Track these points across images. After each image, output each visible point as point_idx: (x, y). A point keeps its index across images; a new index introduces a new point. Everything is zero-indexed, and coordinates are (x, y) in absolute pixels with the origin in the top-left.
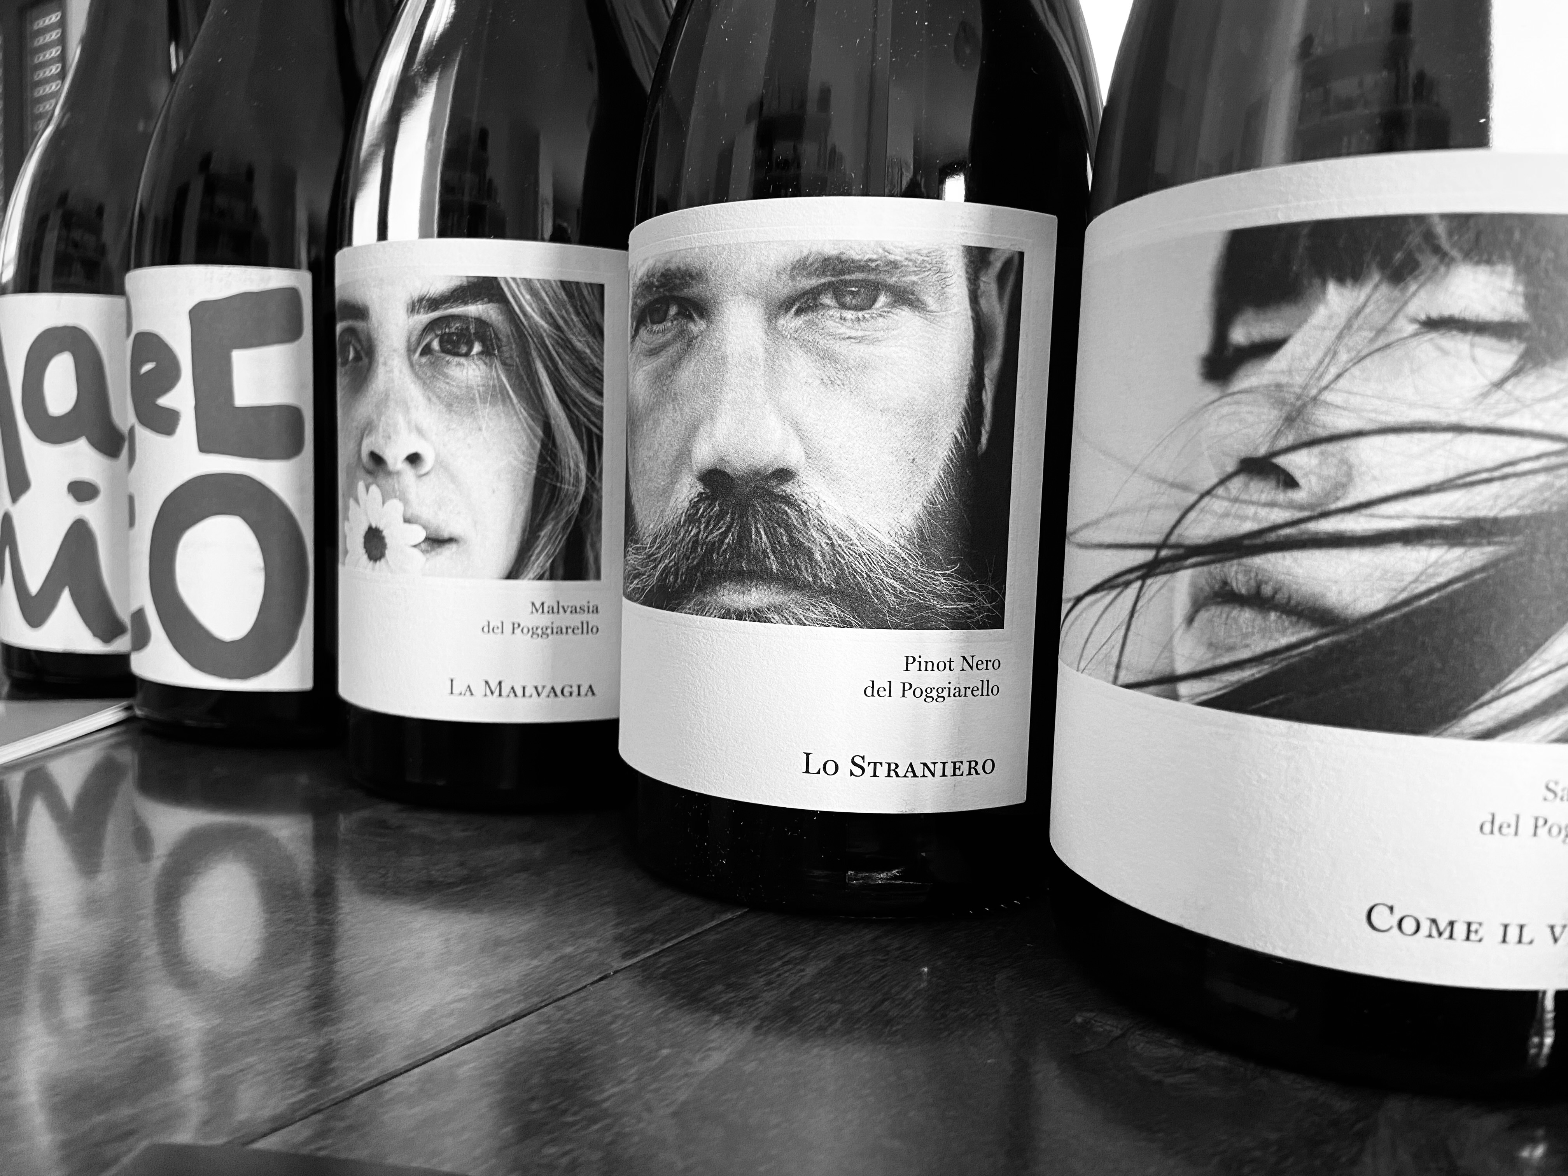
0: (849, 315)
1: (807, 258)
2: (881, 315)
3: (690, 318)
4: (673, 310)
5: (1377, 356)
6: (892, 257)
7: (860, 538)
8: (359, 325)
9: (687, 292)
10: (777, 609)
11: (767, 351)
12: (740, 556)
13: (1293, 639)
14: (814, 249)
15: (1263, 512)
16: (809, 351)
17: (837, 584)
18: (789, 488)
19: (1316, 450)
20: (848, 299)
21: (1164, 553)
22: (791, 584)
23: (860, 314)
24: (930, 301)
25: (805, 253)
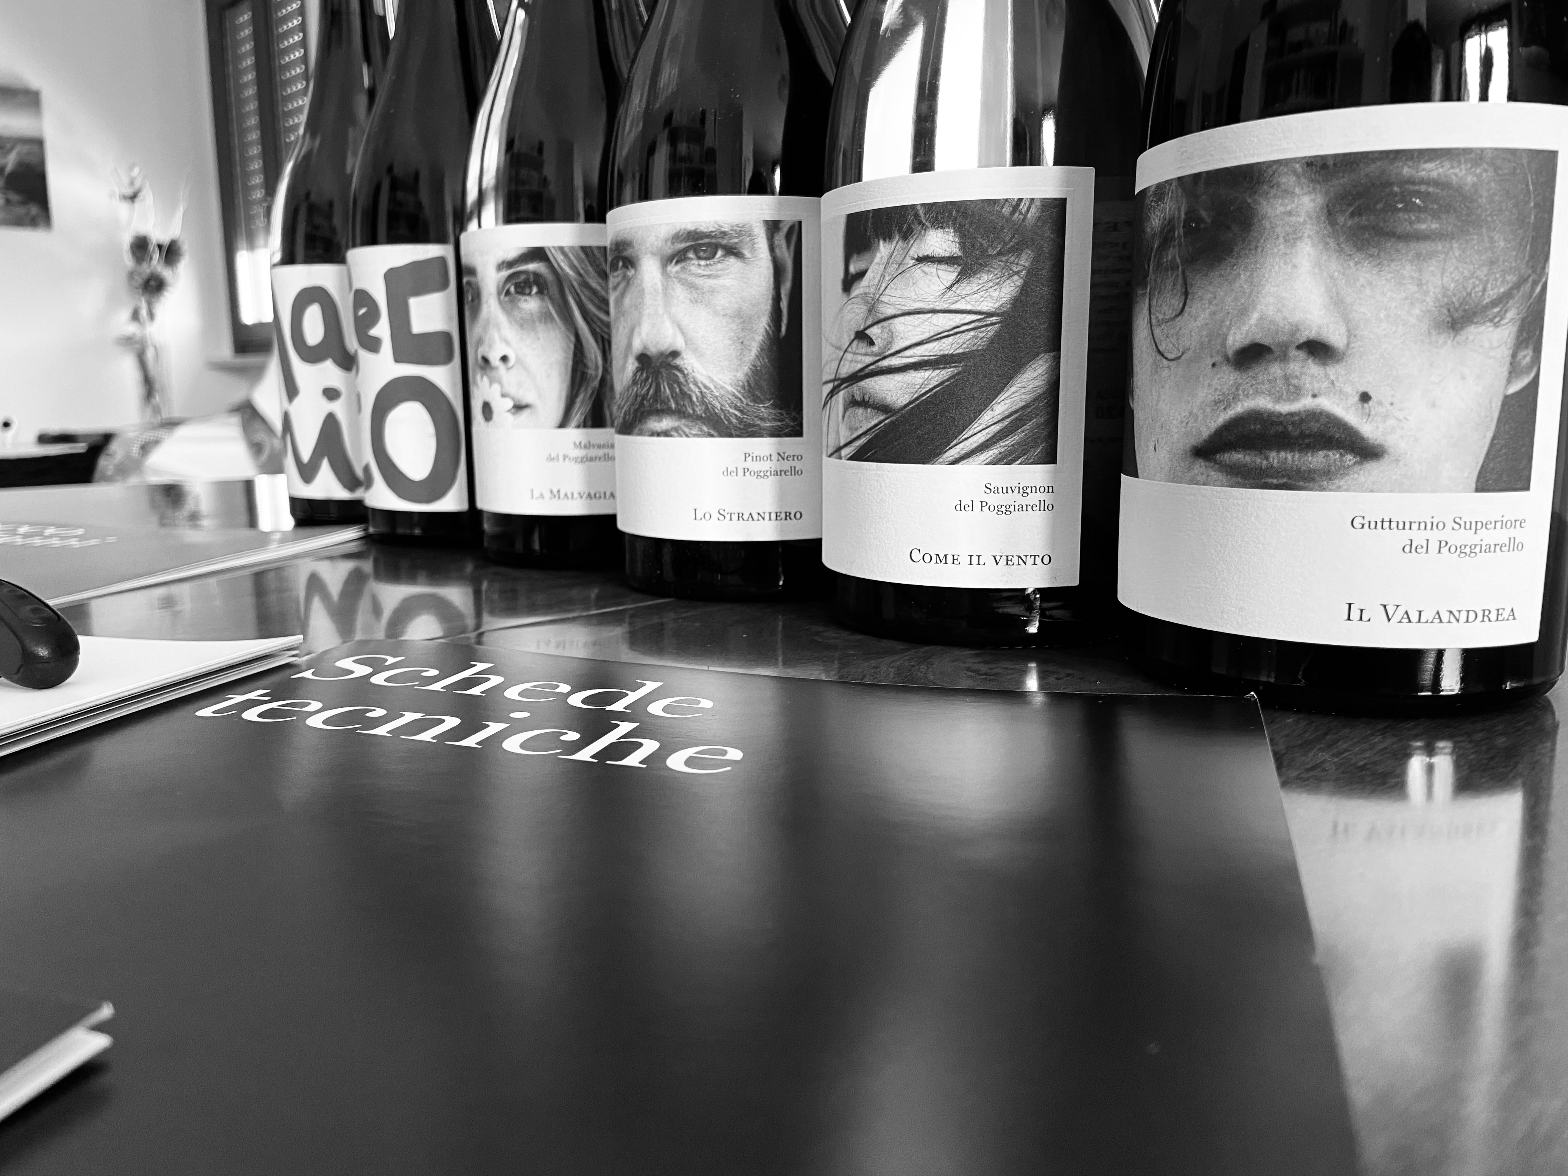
0: (703, 263)
1: (679, 232)
2: (719, 262)
3: (627, 268)
4: (621, 264)
5: (899, 277)
6: (723, 229)
7: (716, 387)
8: (472, 279)
9: (625, 254)
10: (676, 429)
11: (663, 285)
12: (656, 401)
13: (876, 421)
14: (683, 227)
15: (863, 358)
16: (683, 284)
17: (705, 414)
18: (678, 362)
19: (880, 325)
20: (702, 254)
21: (836, 383)
22: (682, 415)
23: (708, 262)
24: (746, 252)
25: (678, 229)
